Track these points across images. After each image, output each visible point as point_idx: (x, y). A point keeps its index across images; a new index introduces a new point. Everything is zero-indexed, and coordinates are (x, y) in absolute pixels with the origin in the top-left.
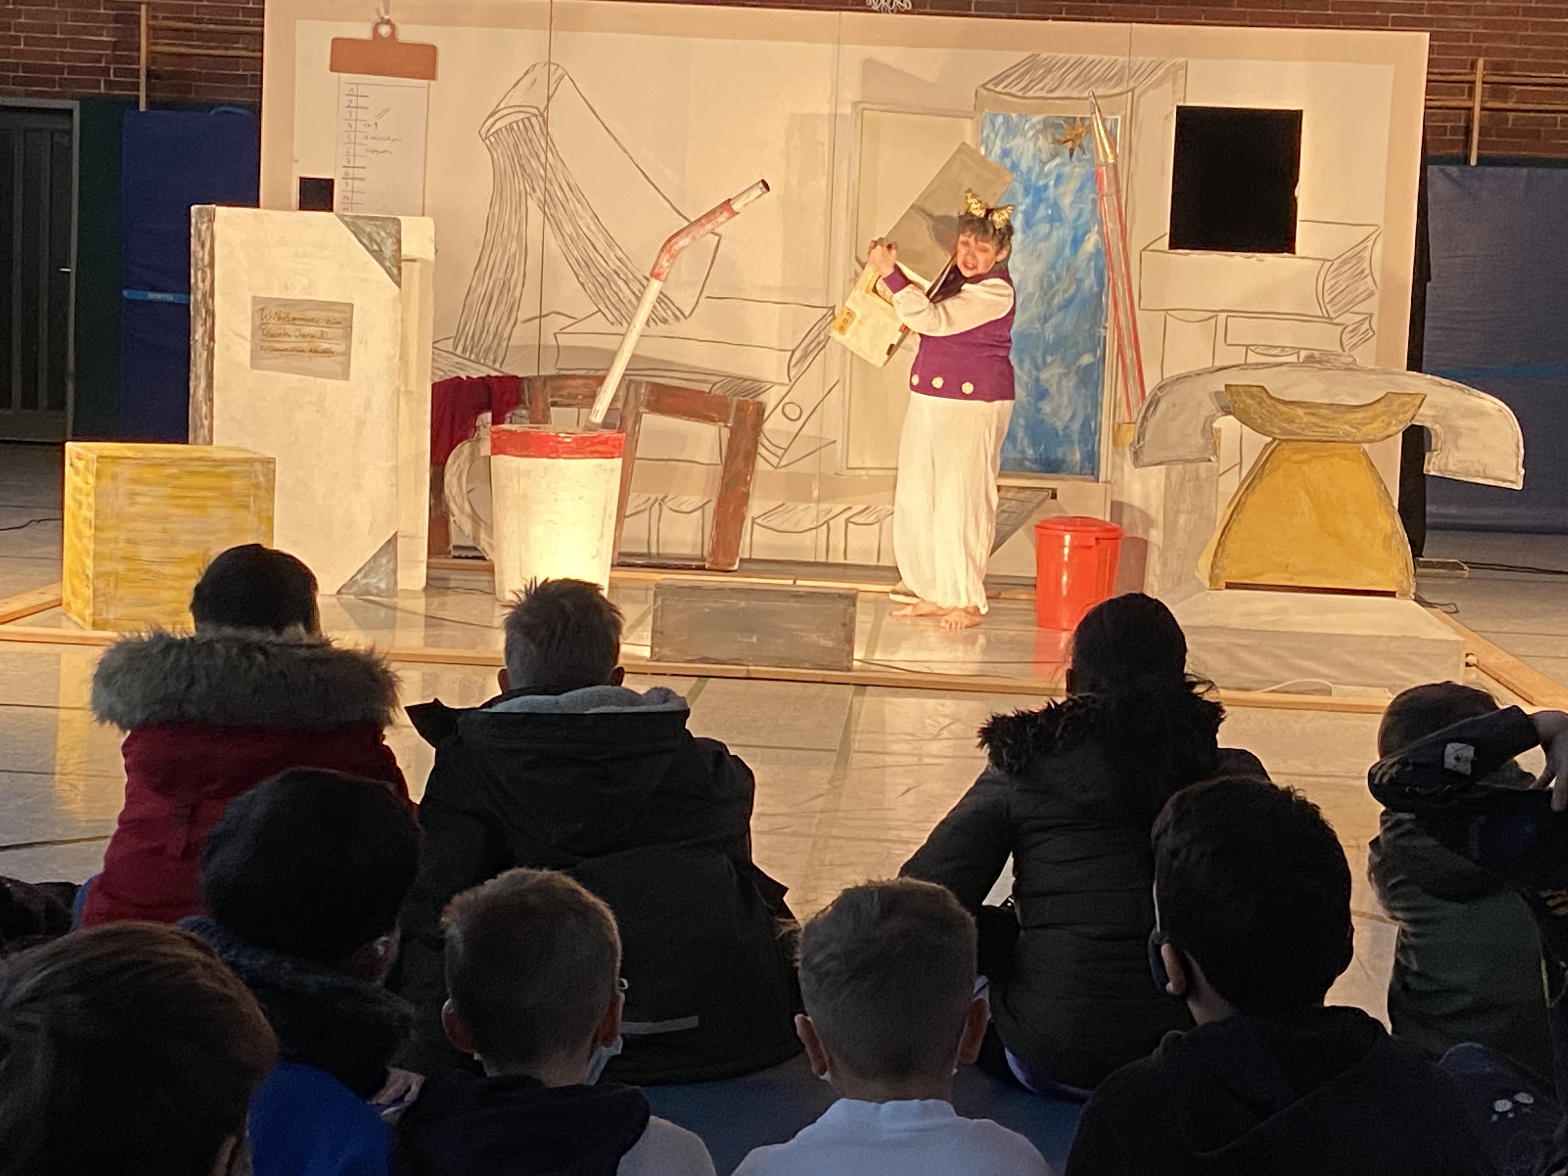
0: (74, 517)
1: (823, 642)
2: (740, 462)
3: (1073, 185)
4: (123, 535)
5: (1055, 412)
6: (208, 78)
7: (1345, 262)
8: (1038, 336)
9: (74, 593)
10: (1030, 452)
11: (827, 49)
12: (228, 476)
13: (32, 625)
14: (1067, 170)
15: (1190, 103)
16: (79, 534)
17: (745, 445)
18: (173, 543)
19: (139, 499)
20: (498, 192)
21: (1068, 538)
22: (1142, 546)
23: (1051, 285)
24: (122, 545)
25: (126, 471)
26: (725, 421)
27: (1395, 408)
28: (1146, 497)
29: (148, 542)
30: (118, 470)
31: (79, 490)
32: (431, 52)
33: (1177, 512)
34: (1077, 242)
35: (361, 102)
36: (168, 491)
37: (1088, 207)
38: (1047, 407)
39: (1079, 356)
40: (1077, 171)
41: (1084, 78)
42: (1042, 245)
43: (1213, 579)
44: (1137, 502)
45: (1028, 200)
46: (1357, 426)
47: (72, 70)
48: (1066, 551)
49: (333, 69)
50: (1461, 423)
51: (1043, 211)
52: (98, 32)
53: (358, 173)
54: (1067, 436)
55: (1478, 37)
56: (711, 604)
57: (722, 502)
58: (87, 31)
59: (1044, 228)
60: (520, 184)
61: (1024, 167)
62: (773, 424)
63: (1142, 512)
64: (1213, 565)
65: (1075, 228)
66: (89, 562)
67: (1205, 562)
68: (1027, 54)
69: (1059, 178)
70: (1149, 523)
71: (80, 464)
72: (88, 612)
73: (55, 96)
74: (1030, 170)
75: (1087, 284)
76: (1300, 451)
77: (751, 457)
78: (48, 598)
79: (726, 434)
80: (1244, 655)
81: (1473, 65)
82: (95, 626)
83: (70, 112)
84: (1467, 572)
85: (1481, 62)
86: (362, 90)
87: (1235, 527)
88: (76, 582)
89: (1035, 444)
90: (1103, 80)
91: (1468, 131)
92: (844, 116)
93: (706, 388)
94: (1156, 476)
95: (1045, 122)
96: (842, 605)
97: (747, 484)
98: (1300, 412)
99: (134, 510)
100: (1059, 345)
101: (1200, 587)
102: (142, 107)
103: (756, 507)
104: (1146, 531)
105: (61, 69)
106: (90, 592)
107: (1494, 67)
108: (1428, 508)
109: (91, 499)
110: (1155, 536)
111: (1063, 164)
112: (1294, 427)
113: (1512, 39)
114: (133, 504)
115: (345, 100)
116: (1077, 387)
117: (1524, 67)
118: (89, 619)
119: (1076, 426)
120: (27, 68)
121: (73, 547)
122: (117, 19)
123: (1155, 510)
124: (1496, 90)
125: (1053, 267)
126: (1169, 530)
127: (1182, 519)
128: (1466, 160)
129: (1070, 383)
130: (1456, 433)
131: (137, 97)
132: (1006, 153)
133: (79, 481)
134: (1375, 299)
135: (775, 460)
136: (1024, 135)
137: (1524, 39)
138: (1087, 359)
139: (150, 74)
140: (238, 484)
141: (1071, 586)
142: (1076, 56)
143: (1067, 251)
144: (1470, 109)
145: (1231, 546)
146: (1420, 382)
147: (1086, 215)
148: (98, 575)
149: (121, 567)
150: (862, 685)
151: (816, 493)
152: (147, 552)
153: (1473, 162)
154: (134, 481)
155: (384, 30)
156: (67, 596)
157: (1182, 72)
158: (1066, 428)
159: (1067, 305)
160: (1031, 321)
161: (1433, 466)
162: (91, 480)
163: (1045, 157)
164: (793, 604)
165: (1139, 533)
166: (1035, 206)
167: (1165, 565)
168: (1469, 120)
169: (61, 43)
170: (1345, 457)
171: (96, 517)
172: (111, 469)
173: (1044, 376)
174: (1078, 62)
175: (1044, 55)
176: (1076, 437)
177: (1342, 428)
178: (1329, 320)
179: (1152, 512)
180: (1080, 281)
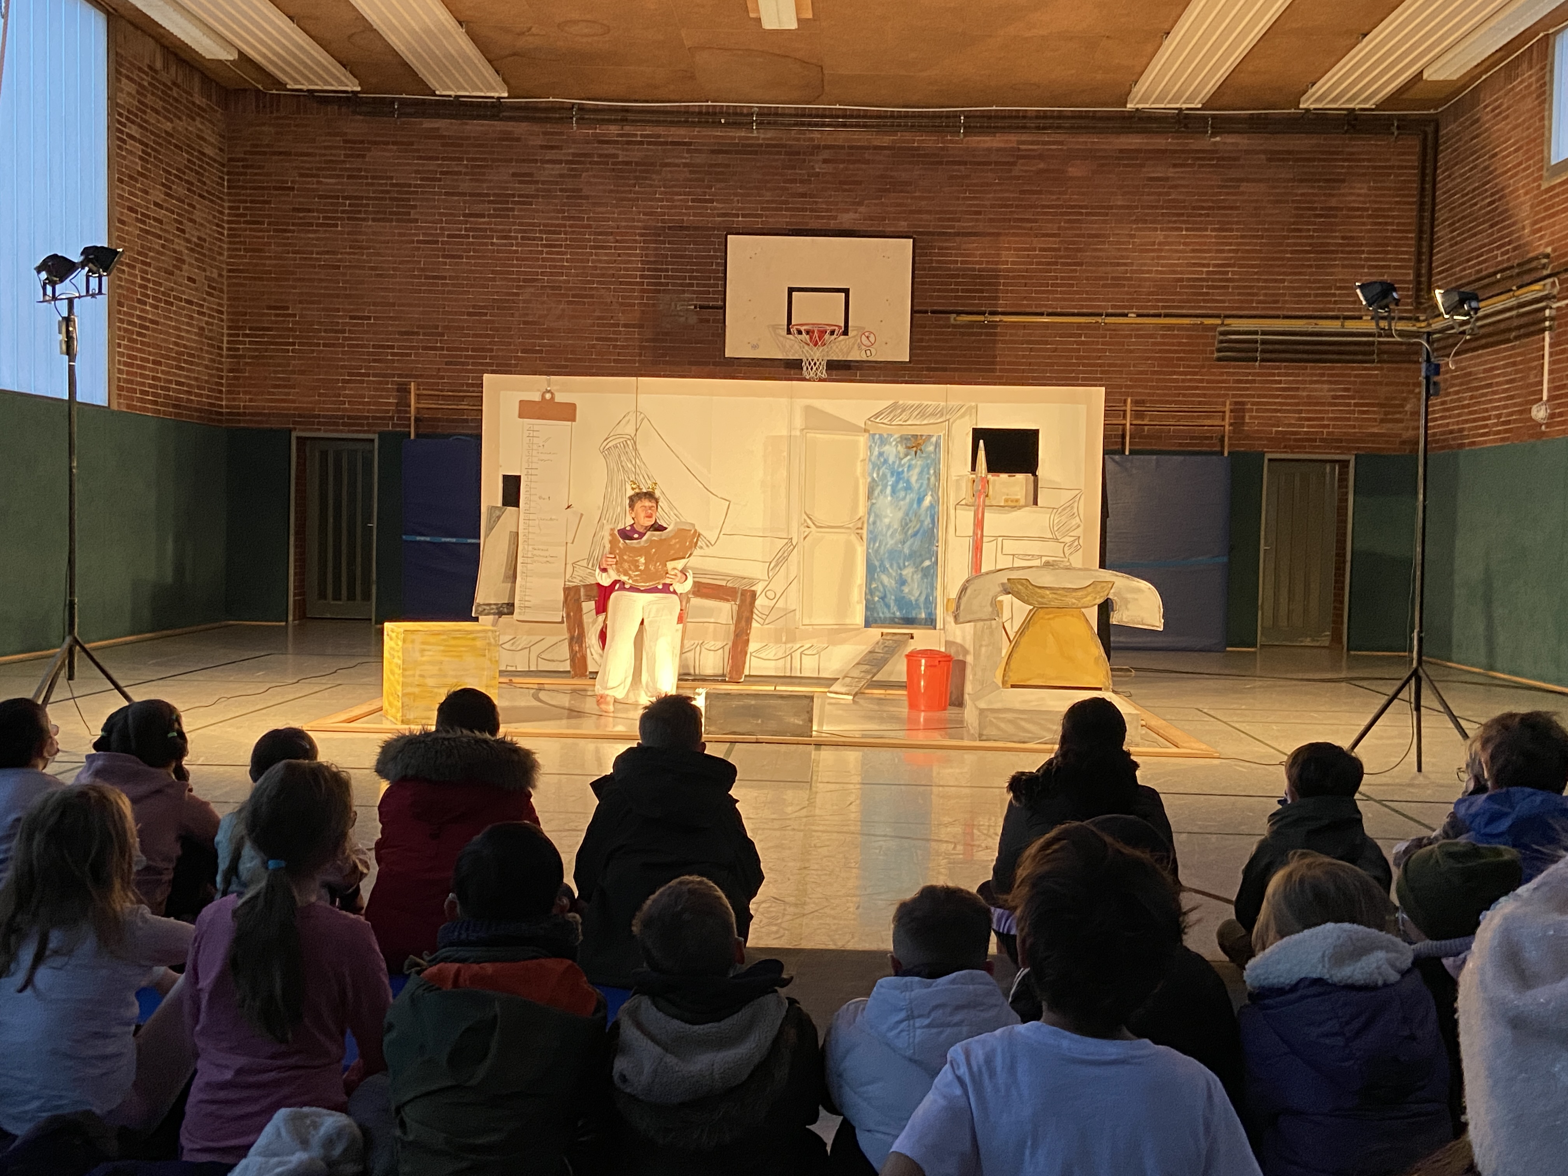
0: (390, 663)
1: (797, 721)
2: (743, 623)
3: (916, 471)
4: (418, 673)
5: (910, 592)
6: (448, 420)
7: (1064, 509)
8: (900, 552)
9: (390, 704)
10: (898, 614)
11: (784, 401)
12: (474, 639)
13: (367, 723)
14: (913, 462)
15: (979, 427)
16: (393, 673)
17: (746, 614)
18: (445, 676)
19: (427, 653)
20: (610, 481)
21: (923, 661)
22: (963, 664)
23: (907, 524)
24: (417, 678)
25: (418, 638)
26: (735, 601)
27: (1098, 588)
28: (964, 638)
29: (431, 676)
30: (414, 637)
31: (392, 648)
32: (573, 406)
33: (981, 646)
34: (920, 500)
35: (535, 434)
36: (442, 648)
37: (925, 482)
38: (906, 589)
39: (922, 562)
40: (919, 463)
41: (923, 414)
42: (902, 503)
43: (1004, 683)
44: (959, 640)
45: (894, 479)
46: (1078, 599)
47: (374, 418)
48: (923, 668)
49: (520, 416)
50: (1129, 596)
51: (901, 485)
52: (388, 397)
53: (534, 472)
54: (917, 605)
55: (1127, 386)
56: (735, 703)
57: (735, 644)
58: (381, 397)
59: (902, 494)
60: (622, 476)
61: (890, 462)
62: (760, 602)
63: (962, 646)
64: (1004, 676)
65: (919, 493)
66: (399, 688)
67: (999, 673)
68: (891, 402)
69: (909, 466)
70: (966, 652)
71: (394, 635)
72: (399, 715)
73: (365, 432)
74: (894, 463)
75: (926, 523)
76: (1047, 614)
77: (749, 620)
78: (374, 707)
79: (735, 608)
80: (1023, 723)
81: (1125, 401)
82: (403, 722)
83: (372, 440)
84: (1133, 673)
85: (1129, 400)
86: (536, 428)
87: (1015, 655)
88: (391, 698)
89: (900, 609)
90: (933, 414)
91: (1123, 436)
92: (796, 436)
93: (723, 583)
94: (969, 627)
95: (901, 437)
96: (805, 702)
97: (748, 635)
98: (1048, 592)
99: (424, 659)
100: (912, 555)
101: (998, 688)
102: (412, 437)
103: (752, 647)
104: (965, 655)
105: (367, 418)
106: (400, 704)
107: (1136, 403)
108: (1112, 639)
109: (400, 654)
110: (970, 659)
111: (911, 459)
112: (1044, 600)
113: (1146, 387)
114: (422, 656)
115: (526, 433)
116: (922, 579)
117: (1151, 401)
118: (399, 718)
119: (922, 599)
120: (349, 417)
121: (389, 678)
122: (398, 390)
123: (969, 645)
124: (1138, 415)
125: (907, 515)
126: (977, 656)
127: (983, 649)
128: (1123, 452)
129: (918, 577)
130: (1126, 602)
131: (410, 433)
132: (881, 454)
133: (392, 644)
134: (1080, 529)
135: (761, 621)
136: (890, 444)
137: (1152, 387)
138: (927, 563)
139: (417, 420)
140: (479, 643)
141: (926, 687)
142: (918, 403)
143: (915, 506)
144: (1125, 425)
145: (1013, 665)
146: (1107, 575)
147: (925, 486)
148: (404, 695)
149: (416, 690)
150: (818, 745)
151: (784, 639)
152: (430, 682)
153: (1127, 453)
154: (423, 643)
155: (548, 396)
156: (386, 706)
157: (974, 411)
158: (916, 600)
159: (915, 534)
160: (896, 544)
161: (1115, 619)
162: (400, 643)
163: (902, 455)
164: (780, 702)
165: (961, 658)
166: (897, 482)
167: (975, 675)
168: (1124, 430)
169: (369, 403)
170: (1073, 616)
171: (403, 663)
172: (411, 637)
173: (904, 572)
174: (919, 406)
175: (901, 402)
176: (922, 606)
177: (1071, 600)
178: (1056, 540)
179: (967, 646)
180: (922, 522)
